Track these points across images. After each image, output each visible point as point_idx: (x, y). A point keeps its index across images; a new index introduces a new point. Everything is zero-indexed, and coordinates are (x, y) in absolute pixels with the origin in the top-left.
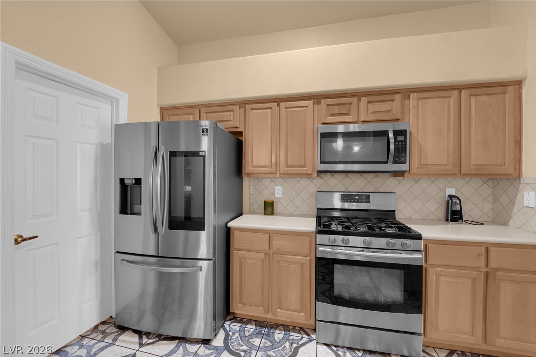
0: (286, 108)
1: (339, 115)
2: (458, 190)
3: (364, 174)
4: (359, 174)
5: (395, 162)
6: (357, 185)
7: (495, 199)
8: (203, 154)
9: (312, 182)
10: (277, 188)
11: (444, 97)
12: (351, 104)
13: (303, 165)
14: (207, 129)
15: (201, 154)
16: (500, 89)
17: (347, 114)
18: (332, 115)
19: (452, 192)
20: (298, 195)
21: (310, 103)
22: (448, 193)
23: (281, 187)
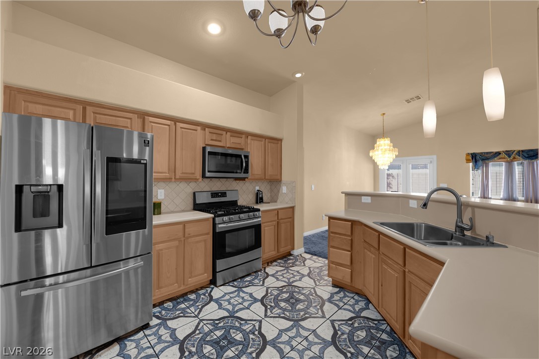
0: (181, 128)
1: (216, 140)
2: (260, 187)
3: (221, 179)
4: (218, 179)
5: (244, 173)
6: (218, 186)
7: (271, 191)
8: (145, 162)
9: (188, 185)
10: (159, 191)
11: (260, 141)
12: (222, 135)
13: (193, 172)
14: (149, 141)
15: (142, 161)
16: (276, 142)
17: (220, 141)
18: (212, 140)
19: (257, 188)
20: (178, 195)
21: (199, 128)
22: (256, 190)
23: (163, 190)
